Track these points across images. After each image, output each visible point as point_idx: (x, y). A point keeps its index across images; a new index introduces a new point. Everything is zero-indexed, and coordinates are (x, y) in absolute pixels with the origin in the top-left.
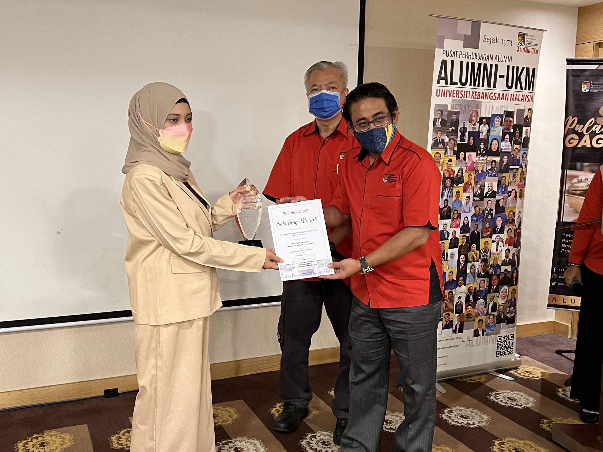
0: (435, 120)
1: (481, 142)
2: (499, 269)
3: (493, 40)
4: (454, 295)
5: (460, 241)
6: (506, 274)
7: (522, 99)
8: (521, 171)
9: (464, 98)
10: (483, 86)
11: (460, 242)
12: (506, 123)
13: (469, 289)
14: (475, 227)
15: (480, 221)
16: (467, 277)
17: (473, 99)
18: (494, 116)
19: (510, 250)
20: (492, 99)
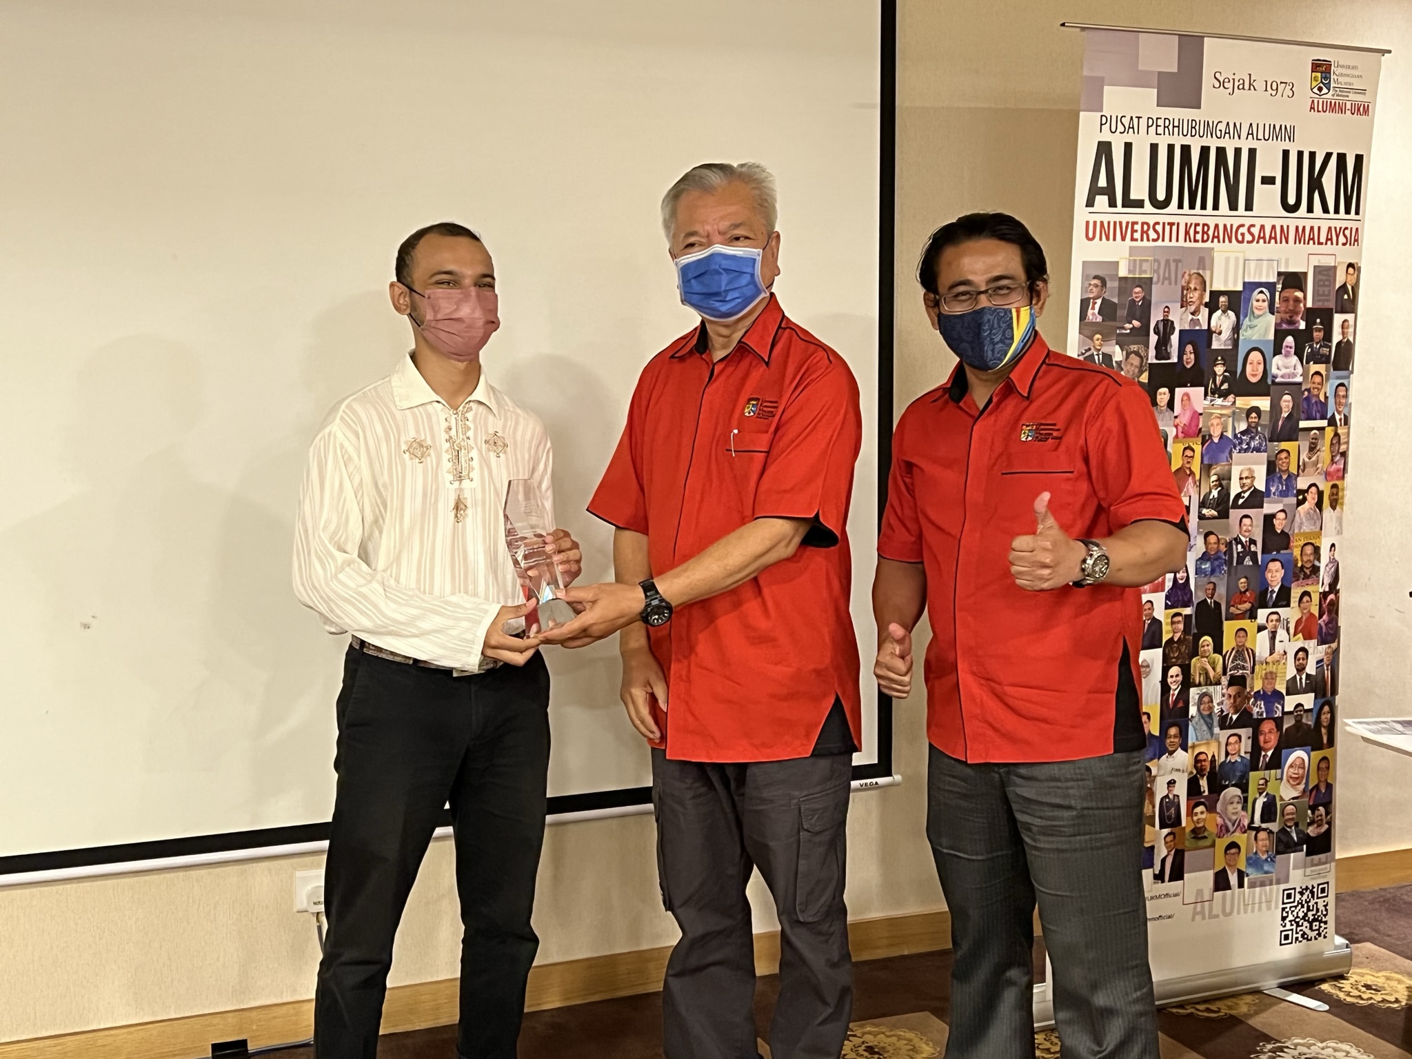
0: (1085, 304)
1: (1217, 360)
2: (1279, 703)
3: (1241, 82)
4: (1155, 777)
5: (1166, 628)
6: (1301, 715)
7: (1327, 239)
8: (1332, 435)
9: (1163, 240)
10: (1216, 207)
11: (1167, 632)
12: (1284, 304)
13: (1197, 760)
14: (1206, 589)
15: (1220, 572)
16: (1191, 728)
17: (1188, 244)
18: (1250, 287)
19: (1310, 651)
20: (1242, 242)
